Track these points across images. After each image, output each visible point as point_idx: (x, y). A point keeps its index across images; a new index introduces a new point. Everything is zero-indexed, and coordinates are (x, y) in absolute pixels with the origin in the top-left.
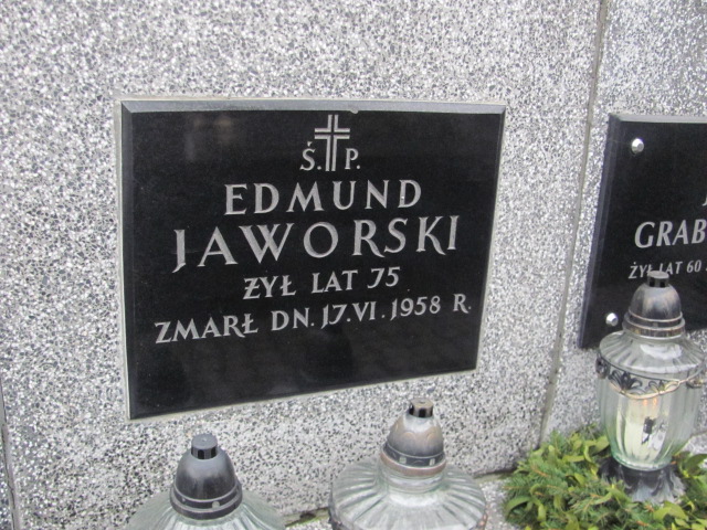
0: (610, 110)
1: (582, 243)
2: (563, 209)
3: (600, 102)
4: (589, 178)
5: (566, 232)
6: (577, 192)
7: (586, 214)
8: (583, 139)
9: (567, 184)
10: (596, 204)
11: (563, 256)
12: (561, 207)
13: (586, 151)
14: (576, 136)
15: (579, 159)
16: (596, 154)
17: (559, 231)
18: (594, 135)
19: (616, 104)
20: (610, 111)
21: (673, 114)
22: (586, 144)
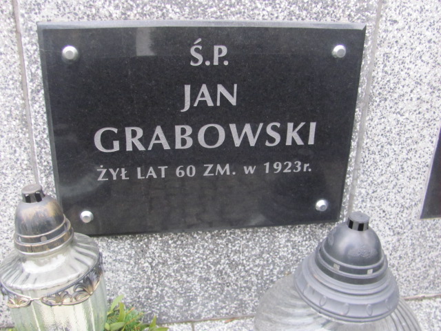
0: (37, 18)
1: (39, 146)
2: (11, 115)
3: (23, 11)
4: (31, 86)
5: (21, 135)
6: (23, 99)
7: (36, 119)
8: (16, 48)
9: (9, 92)
10: (45, 109)
11: (24, 156)
12: (8, 113)
13: (22, 60)
14: (6, 46)
15: (16, 67)
16: (33, 62)
17: (12, 135)
18: (25, 44)
19: (44, 12)
20: (37, 20)
21: (126, 19)
22: (21, 53)
